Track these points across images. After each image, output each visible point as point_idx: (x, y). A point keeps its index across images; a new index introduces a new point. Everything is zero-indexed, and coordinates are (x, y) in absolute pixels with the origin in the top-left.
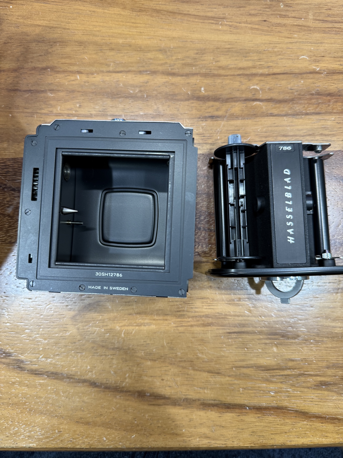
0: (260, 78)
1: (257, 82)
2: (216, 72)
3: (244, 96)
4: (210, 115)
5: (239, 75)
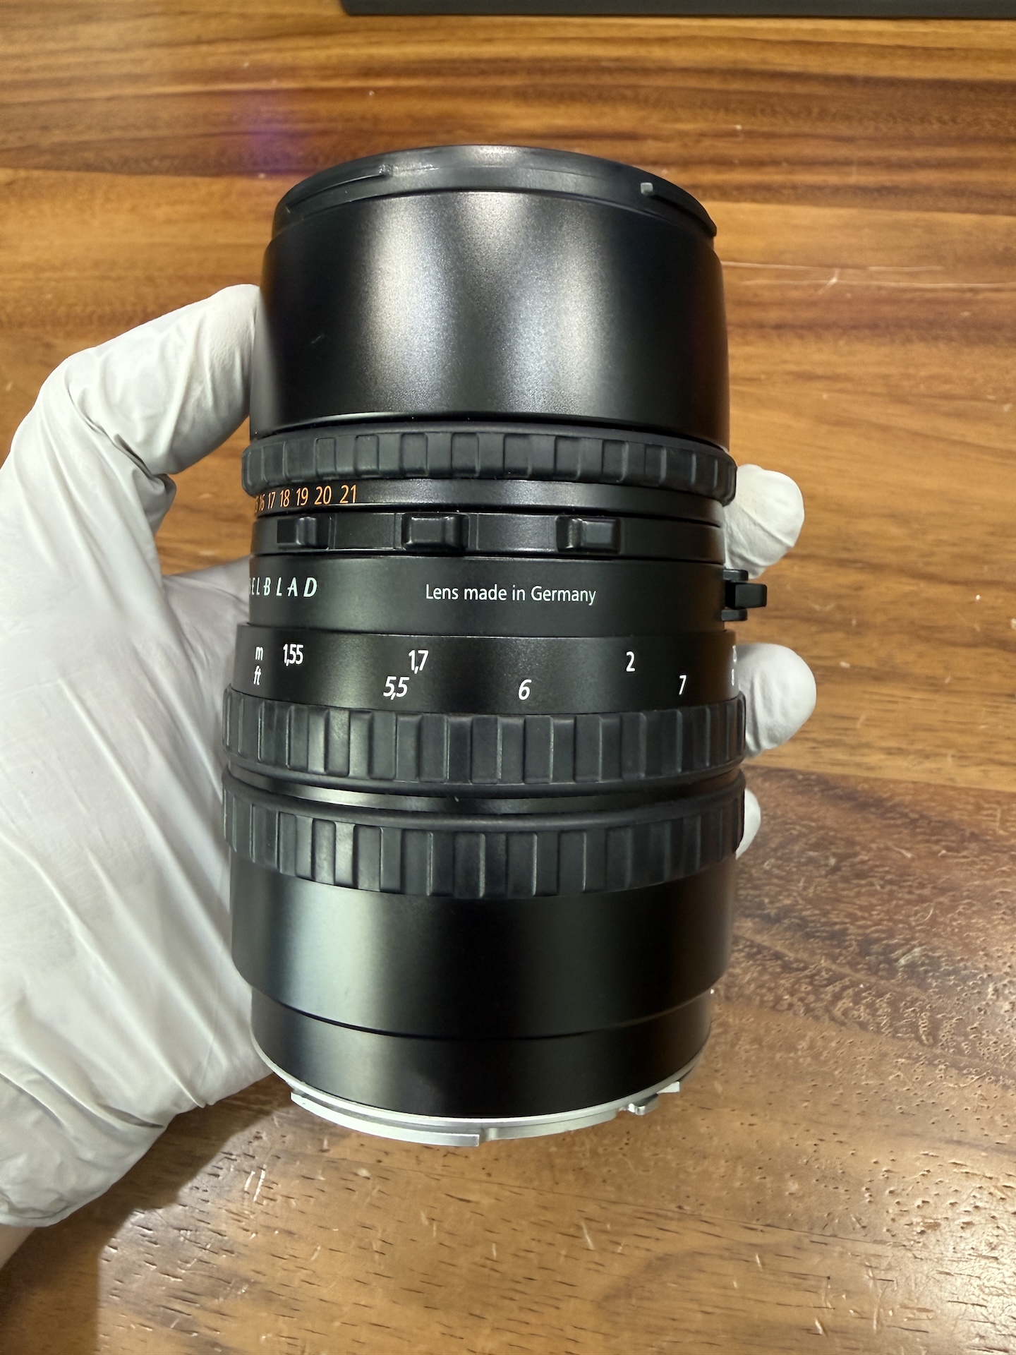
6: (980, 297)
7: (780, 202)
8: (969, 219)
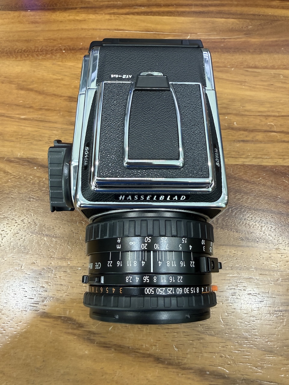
0: (273, 118)
1: (272, 120)
2: (243, 113)
3: (264, 128)
4: (242, 139)
5: (259, 116)
6: (226, 41)
7: (174, 16)
8: (223, 20)
